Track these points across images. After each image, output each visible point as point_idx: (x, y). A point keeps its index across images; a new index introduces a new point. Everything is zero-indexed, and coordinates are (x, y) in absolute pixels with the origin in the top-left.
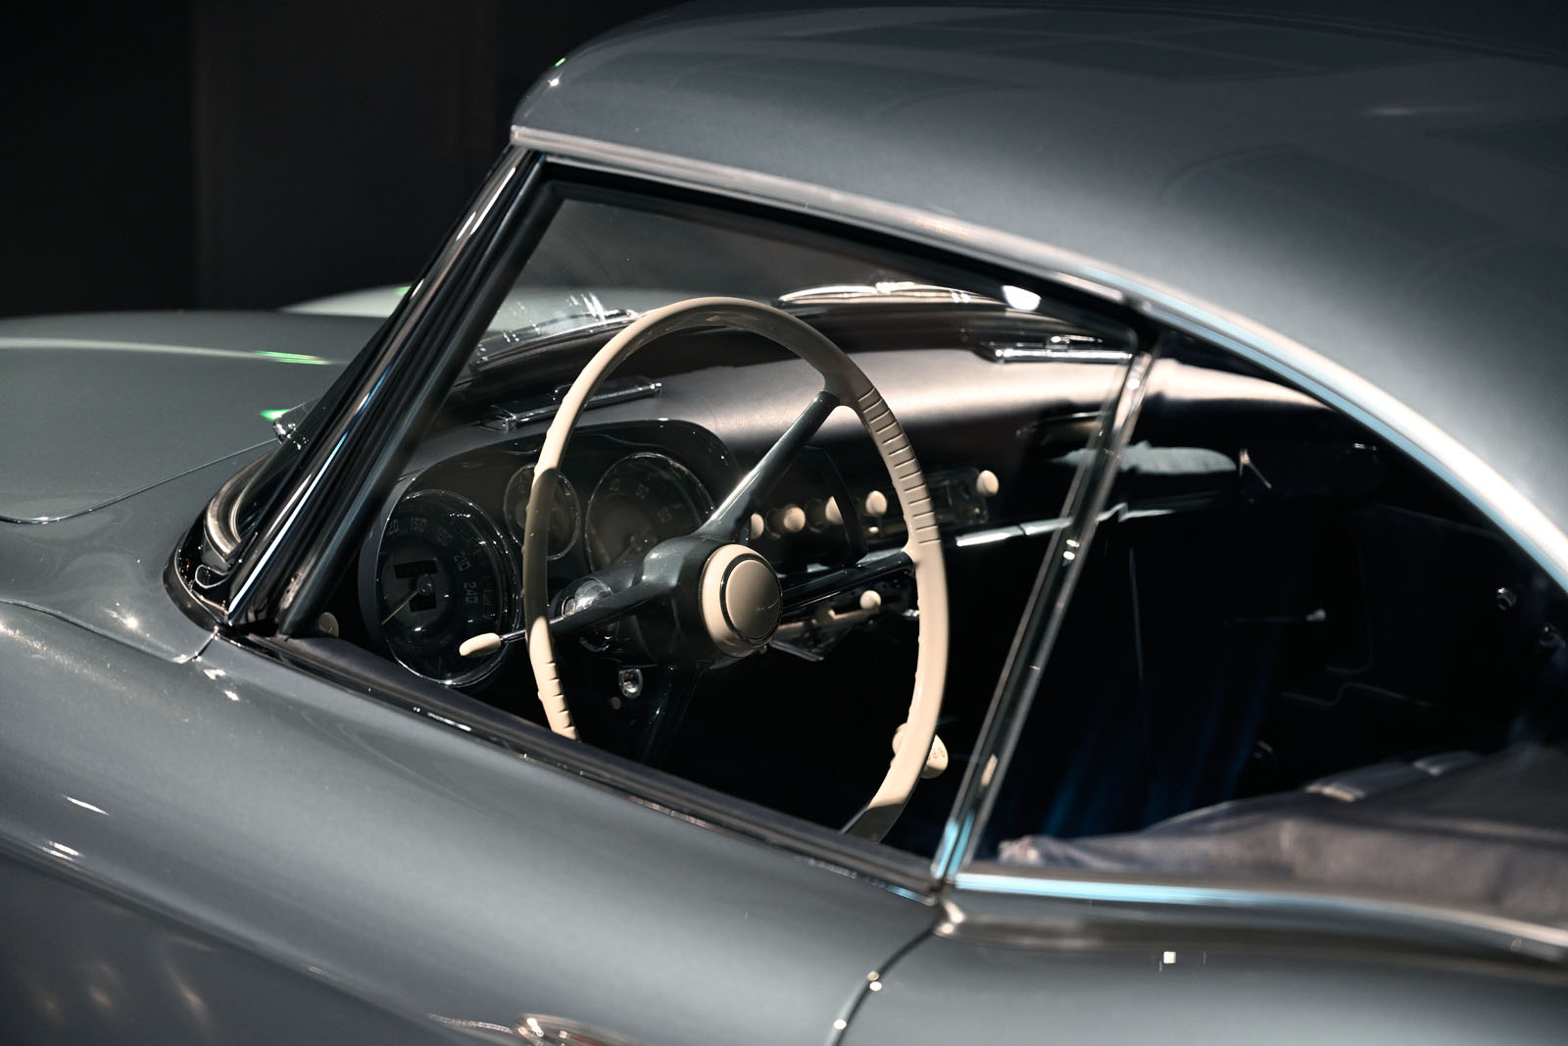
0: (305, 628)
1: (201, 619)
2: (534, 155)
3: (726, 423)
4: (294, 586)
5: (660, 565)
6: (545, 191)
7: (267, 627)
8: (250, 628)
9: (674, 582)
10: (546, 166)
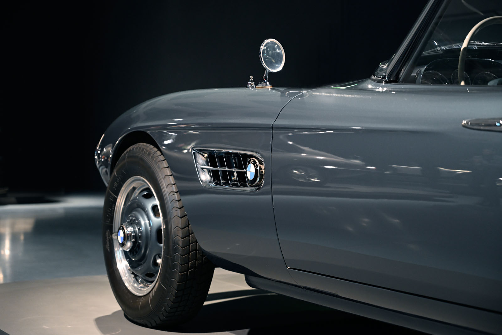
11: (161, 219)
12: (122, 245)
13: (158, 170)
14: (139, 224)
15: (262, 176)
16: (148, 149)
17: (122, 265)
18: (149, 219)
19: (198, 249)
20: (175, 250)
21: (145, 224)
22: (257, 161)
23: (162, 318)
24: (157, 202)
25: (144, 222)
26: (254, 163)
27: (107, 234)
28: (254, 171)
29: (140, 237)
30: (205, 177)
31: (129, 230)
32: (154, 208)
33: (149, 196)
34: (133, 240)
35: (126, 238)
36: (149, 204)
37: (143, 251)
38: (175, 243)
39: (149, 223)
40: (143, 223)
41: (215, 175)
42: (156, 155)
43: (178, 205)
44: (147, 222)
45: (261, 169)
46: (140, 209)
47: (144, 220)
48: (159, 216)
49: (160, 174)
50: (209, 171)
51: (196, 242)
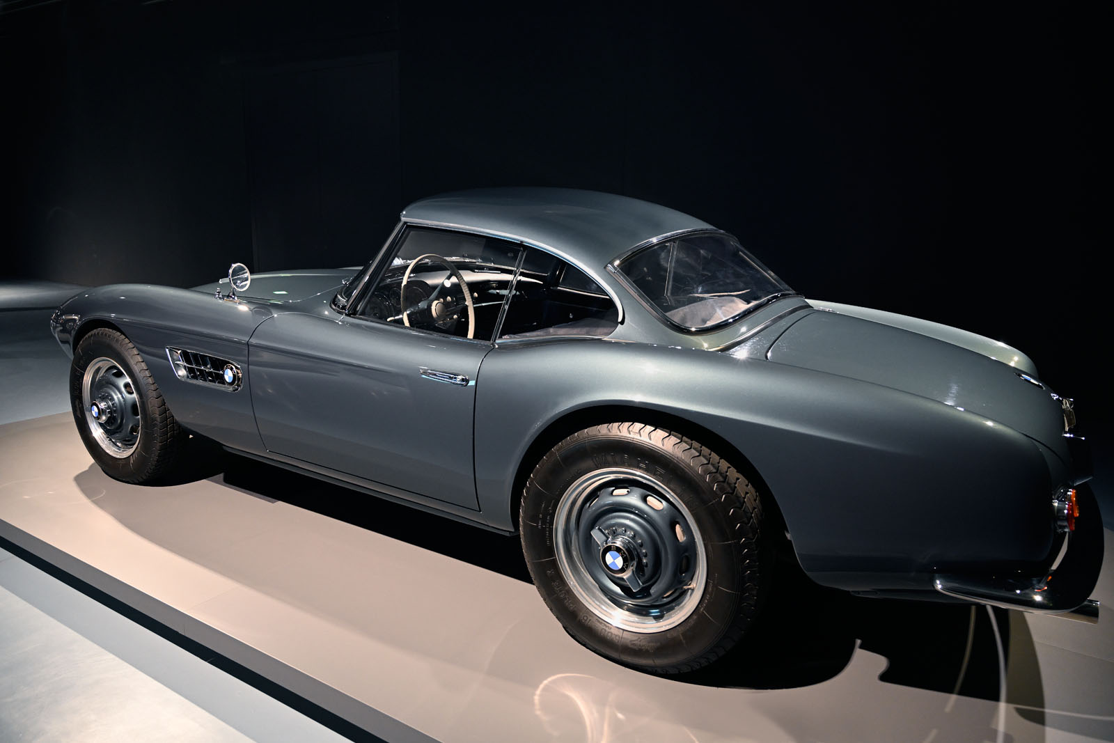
0: (363, 313)
1: (341, 313)
2: (405, 223)
3: (430, 282)
4: (359, 306)
5: (422, 305)
6: (407, 230)
7: (355, 314)
8: (351, 314)
9: (426, 307)
10: (408, 226)
11: (135, 395)
12: (98, 418)
13: (129, 357)
14: (112, 399)
15: (239, 379)
16: (115, 336)
17: (97, 433)
18: (121, 393)
19: (174, 422)
20: (155, 425)
21: (118, 398)
22: (234, 367)
23: (145, 477)
24: (128, 380)
25: (117, 396)
26: (232, 369)
27: (77, 403)
28: (232, 376)
29: (115, 411)
30: (182, 373)
31: (102, 405)
32: (127, 385)
33: (119, 375)
34: (109, 415)
35: (101, 412)
36: (121, 383)
37: (119, 421)
38: (154, 420)
39: (122, 397)
40: (115, 397)
41: (190, 370)
42: (124, 342)
43: (153, 387)
44: (120, 396)
45: (238, 373)
46: (111, 386)
47: (116, 394)
48: (133, 393)
49: (132, 361)
50: (185, 367)
51: (173, 416)
